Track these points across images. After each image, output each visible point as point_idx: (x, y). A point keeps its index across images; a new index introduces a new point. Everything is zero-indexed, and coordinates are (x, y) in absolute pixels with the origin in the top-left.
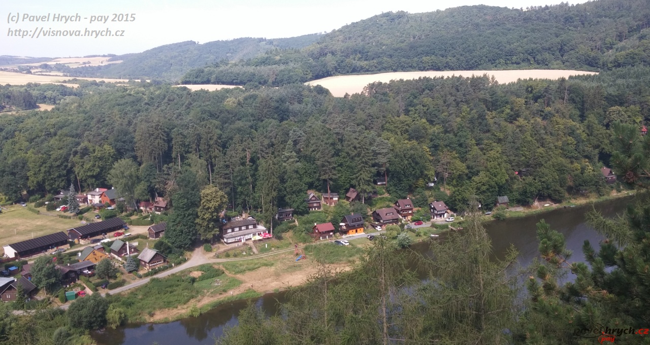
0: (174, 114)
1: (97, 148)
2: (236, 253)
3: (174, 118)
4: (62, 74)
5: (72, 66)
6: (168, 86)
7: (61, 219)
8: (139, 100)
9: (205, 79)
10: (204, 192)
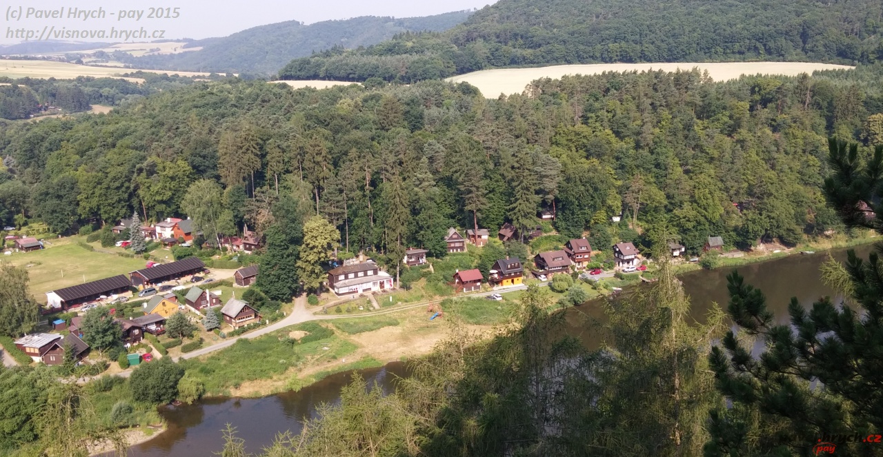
0: (270, 120)
1: (168, 164)
2: (350, 308)
3: (269, 126)
4: (122, 65)
5: (135, 54)
6: (263, 82)
7: (121, 258)
8: (223, 101)
9: (312, 73)
10: (307, 224)
